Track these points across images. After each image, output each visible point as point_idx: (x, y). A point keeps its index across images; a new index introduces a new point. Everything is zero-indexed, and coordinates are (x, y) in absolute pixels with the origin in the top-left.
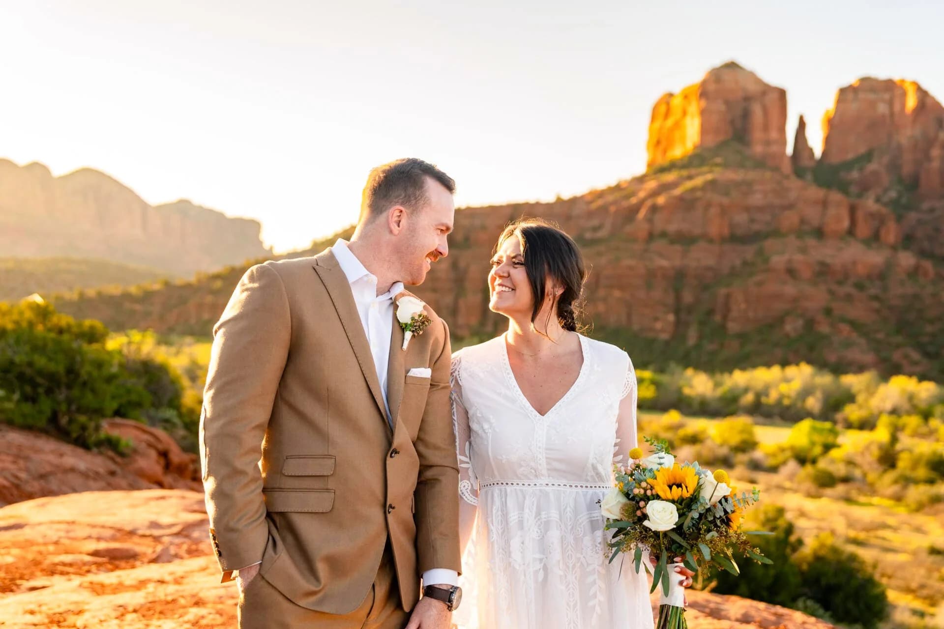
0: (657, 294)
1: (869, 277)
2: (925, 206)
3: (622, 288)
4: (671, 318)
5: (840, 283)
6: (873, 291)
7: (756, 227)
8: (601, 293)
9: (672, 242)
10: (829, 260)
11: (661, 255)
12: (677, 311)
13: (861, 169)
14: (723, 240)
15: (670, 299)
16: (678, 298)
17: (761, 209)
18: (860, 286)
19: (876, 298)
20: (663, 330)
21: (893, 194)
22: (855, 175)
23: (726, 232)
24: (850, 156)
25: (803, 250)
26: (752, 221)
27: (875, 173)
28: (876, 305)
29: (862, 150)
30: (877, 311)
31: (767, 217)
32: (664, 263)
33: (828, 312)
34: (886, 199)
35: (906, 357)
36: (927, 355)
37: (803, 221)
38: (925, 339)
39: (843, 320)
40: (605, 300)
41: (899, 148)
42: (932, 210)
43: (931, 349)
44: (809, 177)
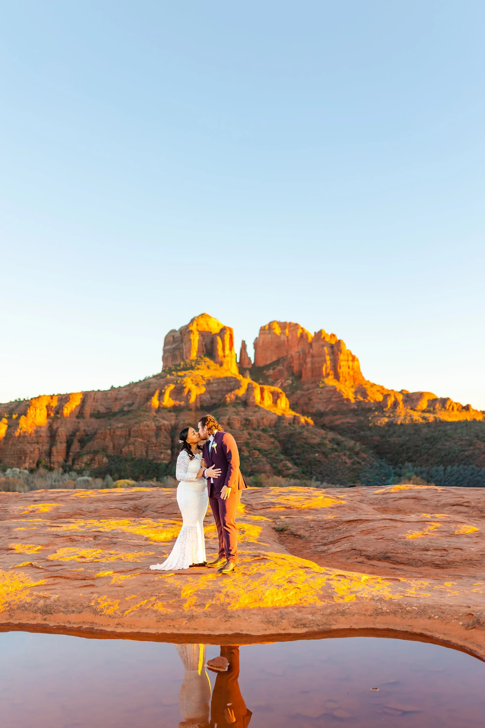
0: (162, 439)
1: (270, 426)
2: (305, 387)
3: (142, 437)
4: (169, 452)
5: (254, 429)
6: (271, 433)
7: (214, 401)
8: (132, 440)
9: (170, 411)
10: (250, 418)
11: (164, 418)
12: (172, 449)
13: (273, 369)
14: (197, 409)
15: (169, 442)
16: (173, 441)
17: (216, 392)
18: (264, 431)
19: (273, 436)
20: (164, 459)
21: (290, 382)
22: (271, 372)
23: (199, 405)
24: (269, 362)
25: (237, 414)
26: (212, 398)
27: (280, 371)
28: (273, 440)
29: (274, 359)
30: (273, 443)
31: (219, 396)
32: (166, 422)
33: (247, 444)
34: (285, 384)
35: (285, 466)
36: (296, 464)
37: (237, 397)
38: (295, 456)
39: (255, 449)
40: (134, 444)
41: (292, 357)
42: (308, 390)
43: (297, 461)
44: (248, 374)
